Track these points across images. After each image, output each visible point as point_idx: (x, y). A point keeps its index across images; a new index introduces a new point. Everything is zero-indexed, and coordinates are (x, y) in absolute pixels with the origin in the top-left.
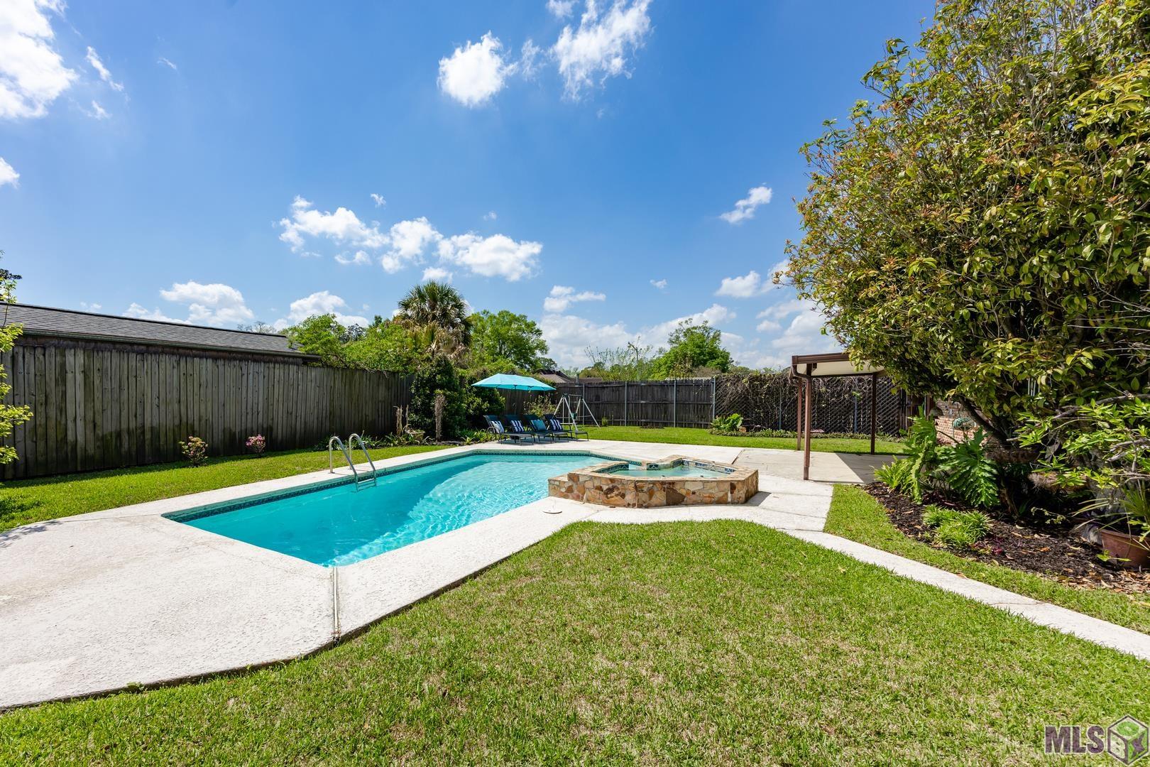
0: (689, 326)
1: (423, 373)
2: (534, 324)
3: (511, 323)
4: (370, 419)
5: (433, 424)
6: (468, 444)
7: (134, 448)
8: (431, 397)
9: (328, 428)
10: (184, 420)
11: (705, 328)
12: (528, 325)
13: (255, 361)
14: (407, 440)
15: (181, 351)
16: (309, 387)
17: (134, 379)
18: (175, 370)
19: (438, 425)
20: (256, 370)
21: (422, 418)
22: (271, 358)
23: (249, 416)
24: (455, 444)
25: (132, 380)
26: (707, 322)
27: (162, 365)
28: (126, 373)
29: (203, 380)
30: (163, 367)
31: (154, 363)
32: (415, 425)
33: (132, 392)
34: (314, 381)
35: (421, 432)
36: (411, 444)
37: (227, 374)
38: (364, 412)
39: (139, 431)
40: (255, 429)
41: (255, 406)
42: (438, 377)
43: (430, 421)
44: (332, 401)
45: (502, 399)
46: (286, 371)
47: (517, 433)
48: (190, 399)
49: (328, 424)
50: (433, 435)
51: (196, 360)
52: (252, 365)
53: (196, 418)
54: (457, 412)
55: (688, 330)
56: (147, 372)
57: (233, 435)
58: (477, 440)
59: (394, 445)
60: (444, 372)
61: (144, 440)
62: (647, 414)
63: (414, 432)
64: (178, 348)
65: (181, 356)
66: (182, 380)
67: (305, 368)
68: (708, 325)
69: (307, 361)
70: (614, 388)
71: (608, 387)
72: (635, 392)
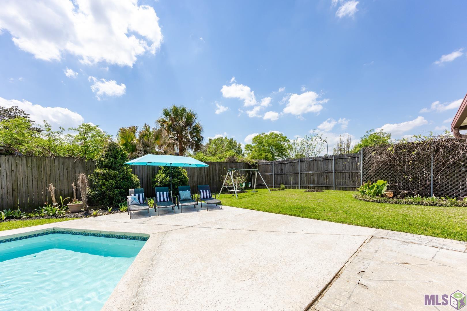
62: (314, 180)
63: (73, 204)
70: (292, 164)
71: (288, 163)
72: (306, 166)
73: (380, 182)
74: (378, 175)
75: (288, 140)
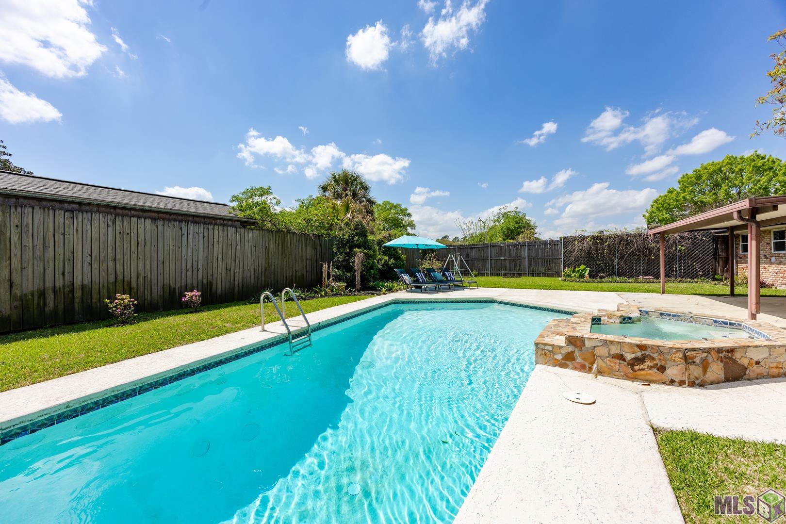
0: (505, 211)
1: (344, 235)
2: (406, 210)
3: (391, 209)
4: (300, 274)
5: (353, 278)
6: (384, 294)
7: (61, 307)
8: (350, 254)
9: (263, 282)
10: (120, 277)
11: (516, 212)
12: (402, 210)
13: (195, 222)
14: (332, 291)
15: (118, 211)
16: (246, 247)
17: (62, 237)
18: (110, 229)
19: (358, 278)
20: (196, 230)
21: (343, 272)
22: (211, 220)
23: (189, 273)
24: (373, 294)
25: (59, 238)
26: (517, 208)
27: (95, 224)
28: (51, 230)
29: (141, 238)
30: (97, 225)
31: (85, 221)
32: (338, 279)
33: (59, 250)
34: (250, 241)
35: (343, 284)
36: (336, 295)
37: (167, 234)
38: (294, 268)
39: (67, 289)
40: (195, 284)
41: (195, 264)
42: (356, 238)
43: (349, 274)
44: (267, 259)
45: (404, 257)
46: (225, 233)
47: (421, 283)
48: (127, 257)
49: (263, 279)
50: (354, 286)
51: (134, 220)
52: (191, 227)
53: (134, 275)
54: (372, 267)
55: (505, 213)
56: (77, 230)
57: (172, 291)
58: (390, 290)
59: (322, 296)
60: (360, 234)
61: (73, 298)
62: (506, 267)
63: (338, 284)
64: (115, 208)
65: (117, 215)
66: (118, 239)
67: (243, 230)
68: (518, 210)
69: (245, 224)
70: (480, 249)
71: (475, 248)
72: (496, 251)
73: (583, 267)
74: (578, 262)
75: (409, 214)
